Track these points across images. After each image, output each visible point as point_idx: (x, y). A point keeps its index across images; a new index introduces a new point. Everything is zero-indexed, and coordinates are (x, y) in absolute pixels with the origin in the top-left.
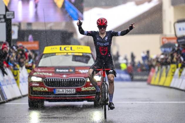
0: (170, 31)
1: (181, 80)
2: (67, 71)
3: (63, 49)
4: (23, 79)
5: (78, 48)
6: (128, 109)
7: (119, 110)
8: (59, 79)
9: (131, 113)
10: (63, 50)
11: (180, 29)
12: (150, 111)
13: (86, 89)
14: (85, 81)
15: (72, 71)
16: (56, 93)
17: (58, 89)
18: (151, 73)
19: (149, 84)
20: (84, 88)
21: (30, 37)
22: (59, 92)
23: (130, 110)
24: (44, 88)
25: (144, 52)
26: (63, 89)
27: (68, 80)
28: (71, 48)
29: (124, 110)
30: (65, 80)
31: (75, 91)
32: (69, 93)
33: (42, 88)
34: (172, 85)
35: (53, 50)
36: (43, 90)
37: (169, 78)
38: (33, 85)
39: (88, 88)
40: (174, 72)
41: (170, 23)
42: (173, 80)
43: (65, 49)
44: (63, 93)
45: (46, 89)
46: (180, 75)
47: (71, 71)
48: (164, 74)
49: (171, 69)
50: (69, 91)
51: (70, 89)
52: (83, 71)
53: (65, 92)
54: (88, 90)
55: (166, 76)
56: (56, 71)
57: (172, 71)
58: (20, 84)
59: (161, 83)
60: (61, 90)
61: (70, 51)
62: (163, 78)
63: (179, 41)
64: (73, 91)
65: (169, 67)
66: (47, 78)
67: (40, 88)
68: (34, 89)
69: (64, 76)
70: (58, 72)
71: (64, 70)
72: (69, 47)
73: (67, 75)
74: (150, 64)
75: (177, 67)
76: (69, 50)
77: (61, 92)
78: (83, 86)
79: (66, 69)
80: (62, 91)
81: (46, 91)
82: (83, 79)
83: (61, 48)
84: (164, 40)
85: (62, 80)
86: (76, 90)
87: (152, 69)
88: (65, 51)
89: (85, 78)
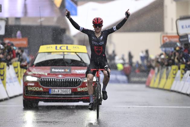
0: (172, 29)
1: (182, 82)
3: (58, 48)
4: (10, 79)
5: (74, 47)
6: (124, 113)
7: (115, 115)
8: (55, 79)
9: (127, 118)
10: (59, 50)
11: (183, 27)
12: (148, 116)
13: (82, 89)
14: (81, 81)
15: (68, 71)
16: (52, 93)
17: (53, 90)
18: (150, 75)
19: (148, 86)
20: (80, 88)
21: (19, 33)
22: (54, 92)
23: (127, 115)
24: (40, 88)
25: (142, 52)
26: (59, 89)
27: (64, 80)
28: (67, 47)
29: (120, 115)
30: (60, 80)
31: (70, 92)
32: (64, 93)
33: (37, 88)
34: (172, 89)
35: (49, 49)
36: (38, 90)
37: (169, 81)
38: (28, 84)
39: (84, 88)
40: (175, 74)
41: (172, 20)
42: (175, 82)
43: (60, 48)
44: (58, 93)
45: (41, 89)
46: (182, 78)
47: (66, 71)
48: (165, 76)
49: (172, 71)
50: (65, 91)
51: (66, 90)
52: (79, 71)
53: (61, 92)
54: (84, 90)
55: (167, 78)
56: (52, 71)
57: (173, 72)
58: (7, 85)
59: (161, 86)
60: (56, 90)
61: (66, 50)
62: (163, 81)
63: (181, 40)
64: (68, 91)
65: (169, 68)
66: (42, 78)
67: (35, 88)
68: (29, 89)
69: (60, 76)
70: (54, 71)
71: (60, 69)
72: (64, 46)
74: (149, 64)
75: (179, 69)
76: (64, 50)
77: (56, 92)
78: (79, 86)
79: (62, 69)
80: (58, 91)
81: (41, 90)
82: (79, 79)
83: (56, 47)
84: (165, 38)
85: (58, 80)
86: (72, 90)
87: (152, 70)
88: (61, 50)
89: (81, 78)
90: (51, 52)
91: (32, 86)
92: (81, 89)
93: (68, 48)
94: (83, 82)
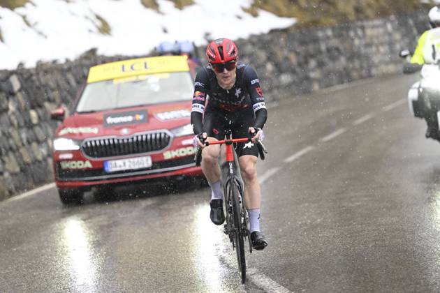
2: (130, 118)
3: (127, 68)
8: (113, 139)
10: (128, 71)
13: (174, 154)
14: (169, 137)
15: (141, 117)
16: (110, 170)
17: (113, 162)
24: (84, 162)
26: (124, 161)
27: (133, 138)
28: (145, 64)
30: (125, 141)
31: (150, 162)
32: (136, 167)
33: (79, 162)
36: (82, 167)
38: (61, 157)
43: (132, 68)
44: (124, 168)
45: (88, 165)
47: (138, 119)
50: (138, 161)
51: (139, 159)
53: (130, 166)
54: (178, 155)
56: (106, 121)
60: (119, 163)
64: (145, 161)
66: (86, 140)
67: (75, 163)
69: (125, 131)
70: (110, 123)
71: (123, 117)
73: (130, 130)
76: (140, 70)
77: (120, 166)
78: (166, 148)
80: (122, 164)
82: (165, 134)
83: (123, 67)
85: (121, 141)
88: (132, 73)
89: (170, 130)
90: (112, 80)
91: (68, 160)
92: (171, 153)
93: (148, 66)
94: (175, 138)
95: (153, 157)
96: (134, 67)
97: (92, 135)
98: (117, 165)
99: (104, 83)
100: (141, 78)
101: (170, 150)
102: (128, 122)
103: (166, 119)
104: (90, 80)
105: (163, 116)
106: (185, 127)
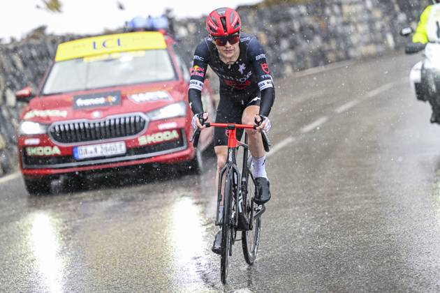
2: (102, 100)
8: (84, 123)
10: (100, 49)
13: (150, 139)
14: (145, 120)
15: (114, 99)
16: (80, 157)
17: (83, 148)
22: (86, 153)
24: (53, 147)
26: (95, 146)
27: (105, 122)
28: (119, 41)
30: (97, 125)
31: (123, 148)
32: (109, 153)
33: (46, 148)
35: (77, 50)
36: (49, 153)
38: (27, 142)
39: (153, 136)
44: (96, 155)
45: (56, 151)
47: (110, 101)
50: (111, 147)
51: (113, 144)
53: (102, 152)
54: (154, 141)
56: (76, 104)
60: (90, 149)
64: (119, 147)
66: (55, 123)
67: (41, 149)
69: (96, 114)
71: (95, 98)
72: (113, 39)
73: (102, 112)
76: (113, 47)
77: (91, 153)
78: (142, 133)
79: (99, 97)
80: (93, 150)
82: (140, 118)
83: (94, 43)
85: (92, 126)
86: (126, 144)
88: (104, 50)
89: (145, 113)
90: (82, 58)
91: (34, 146)
92: (146, 138)
93: (121, 43)
94: (151, 122)
95: (127, 142)
96: (106, 44)
97: (61, 119)
98: (87, 151)
99: (73, 61)
100: (114, 56)
101: (145, 134)
102: (100, 105)
103: (141, 101)
104: (58, 58)
105: (138, 98)
106: (161, 110)
